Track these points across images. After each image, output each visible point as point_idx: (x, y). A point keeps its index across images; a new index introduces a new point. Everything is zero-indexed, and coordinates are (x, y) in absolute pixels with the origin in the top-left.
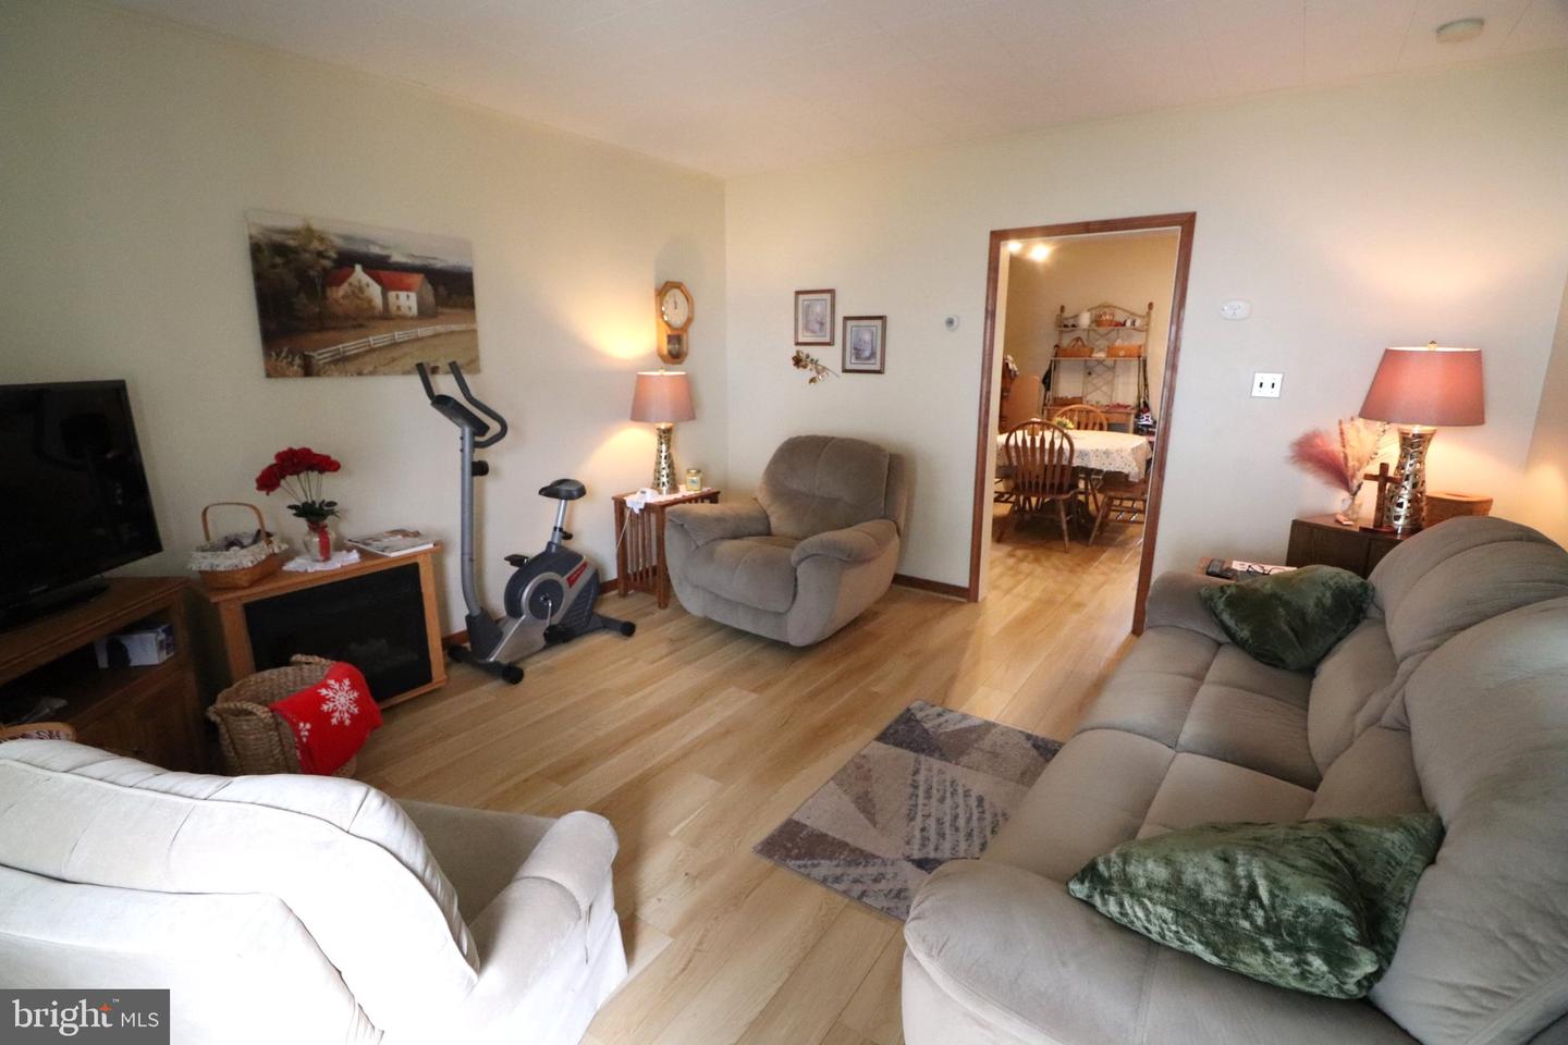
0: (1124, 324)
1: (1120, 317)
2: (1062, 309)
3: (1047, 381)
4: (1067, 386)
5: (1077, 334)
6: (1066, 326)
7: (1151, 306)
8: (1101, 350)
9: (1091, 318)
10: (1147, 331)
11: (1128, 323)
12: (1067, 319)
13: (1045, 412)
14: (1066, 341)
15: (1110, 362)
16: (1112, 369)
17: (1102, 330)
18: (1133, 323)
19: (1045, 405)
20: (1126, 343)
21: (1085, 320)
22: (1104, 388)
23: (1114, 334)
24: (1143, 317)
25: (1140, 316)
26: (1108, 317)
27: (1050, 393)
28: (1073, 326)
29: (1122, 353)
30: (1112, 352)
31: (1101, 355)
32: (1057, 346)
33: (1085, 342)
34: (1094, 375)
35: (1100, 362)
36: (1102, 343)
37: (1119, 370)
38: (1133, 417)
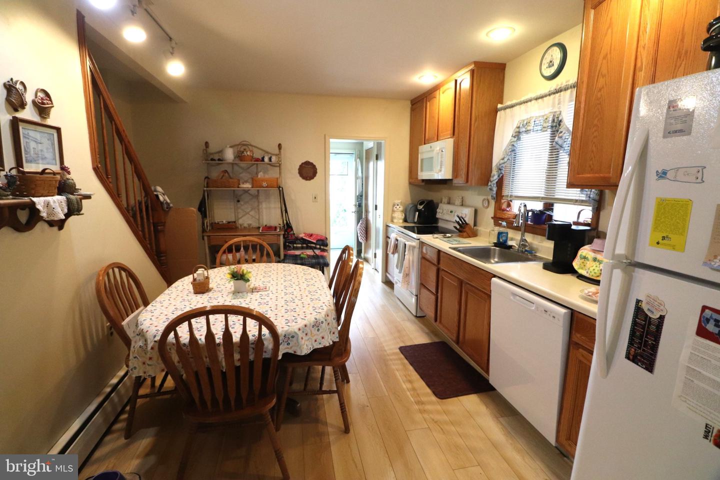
0: (263, 160)
1: (258, 154)
2: (207, 144)
3: (203, 209)
4: (222, 213)
5: (224, 167)
6: (212, 160)
7: (280, 146)
8: (246, 182)
9: (234, 153)
10: (280, 166)
11: (266, 159)
12: (212, 154)
13: (206, 238)
14: (215, 174)
15: (254, 191)
16: (257, 196)
17: (243, 164)
18: (270, 159)
19: (204, 231)
20: (267, 176)
21: (229, 155)
22: (252, 213)
23: (254, 168)
24: (276, 155)
25: (274, 155)
26: (248, 153)
27: (207, 221)
28: (219, 160)
29: (265, 184)
30: (255, 183)
31: (247, 186)
32: (207, 178)
33: (231, 174)
34: (242, 203)
35: (246, 191)
36: (245, 176)
37: (262, 198)
38: (282, 237)
